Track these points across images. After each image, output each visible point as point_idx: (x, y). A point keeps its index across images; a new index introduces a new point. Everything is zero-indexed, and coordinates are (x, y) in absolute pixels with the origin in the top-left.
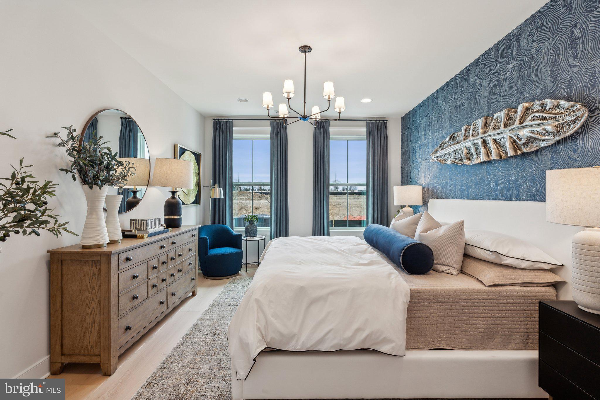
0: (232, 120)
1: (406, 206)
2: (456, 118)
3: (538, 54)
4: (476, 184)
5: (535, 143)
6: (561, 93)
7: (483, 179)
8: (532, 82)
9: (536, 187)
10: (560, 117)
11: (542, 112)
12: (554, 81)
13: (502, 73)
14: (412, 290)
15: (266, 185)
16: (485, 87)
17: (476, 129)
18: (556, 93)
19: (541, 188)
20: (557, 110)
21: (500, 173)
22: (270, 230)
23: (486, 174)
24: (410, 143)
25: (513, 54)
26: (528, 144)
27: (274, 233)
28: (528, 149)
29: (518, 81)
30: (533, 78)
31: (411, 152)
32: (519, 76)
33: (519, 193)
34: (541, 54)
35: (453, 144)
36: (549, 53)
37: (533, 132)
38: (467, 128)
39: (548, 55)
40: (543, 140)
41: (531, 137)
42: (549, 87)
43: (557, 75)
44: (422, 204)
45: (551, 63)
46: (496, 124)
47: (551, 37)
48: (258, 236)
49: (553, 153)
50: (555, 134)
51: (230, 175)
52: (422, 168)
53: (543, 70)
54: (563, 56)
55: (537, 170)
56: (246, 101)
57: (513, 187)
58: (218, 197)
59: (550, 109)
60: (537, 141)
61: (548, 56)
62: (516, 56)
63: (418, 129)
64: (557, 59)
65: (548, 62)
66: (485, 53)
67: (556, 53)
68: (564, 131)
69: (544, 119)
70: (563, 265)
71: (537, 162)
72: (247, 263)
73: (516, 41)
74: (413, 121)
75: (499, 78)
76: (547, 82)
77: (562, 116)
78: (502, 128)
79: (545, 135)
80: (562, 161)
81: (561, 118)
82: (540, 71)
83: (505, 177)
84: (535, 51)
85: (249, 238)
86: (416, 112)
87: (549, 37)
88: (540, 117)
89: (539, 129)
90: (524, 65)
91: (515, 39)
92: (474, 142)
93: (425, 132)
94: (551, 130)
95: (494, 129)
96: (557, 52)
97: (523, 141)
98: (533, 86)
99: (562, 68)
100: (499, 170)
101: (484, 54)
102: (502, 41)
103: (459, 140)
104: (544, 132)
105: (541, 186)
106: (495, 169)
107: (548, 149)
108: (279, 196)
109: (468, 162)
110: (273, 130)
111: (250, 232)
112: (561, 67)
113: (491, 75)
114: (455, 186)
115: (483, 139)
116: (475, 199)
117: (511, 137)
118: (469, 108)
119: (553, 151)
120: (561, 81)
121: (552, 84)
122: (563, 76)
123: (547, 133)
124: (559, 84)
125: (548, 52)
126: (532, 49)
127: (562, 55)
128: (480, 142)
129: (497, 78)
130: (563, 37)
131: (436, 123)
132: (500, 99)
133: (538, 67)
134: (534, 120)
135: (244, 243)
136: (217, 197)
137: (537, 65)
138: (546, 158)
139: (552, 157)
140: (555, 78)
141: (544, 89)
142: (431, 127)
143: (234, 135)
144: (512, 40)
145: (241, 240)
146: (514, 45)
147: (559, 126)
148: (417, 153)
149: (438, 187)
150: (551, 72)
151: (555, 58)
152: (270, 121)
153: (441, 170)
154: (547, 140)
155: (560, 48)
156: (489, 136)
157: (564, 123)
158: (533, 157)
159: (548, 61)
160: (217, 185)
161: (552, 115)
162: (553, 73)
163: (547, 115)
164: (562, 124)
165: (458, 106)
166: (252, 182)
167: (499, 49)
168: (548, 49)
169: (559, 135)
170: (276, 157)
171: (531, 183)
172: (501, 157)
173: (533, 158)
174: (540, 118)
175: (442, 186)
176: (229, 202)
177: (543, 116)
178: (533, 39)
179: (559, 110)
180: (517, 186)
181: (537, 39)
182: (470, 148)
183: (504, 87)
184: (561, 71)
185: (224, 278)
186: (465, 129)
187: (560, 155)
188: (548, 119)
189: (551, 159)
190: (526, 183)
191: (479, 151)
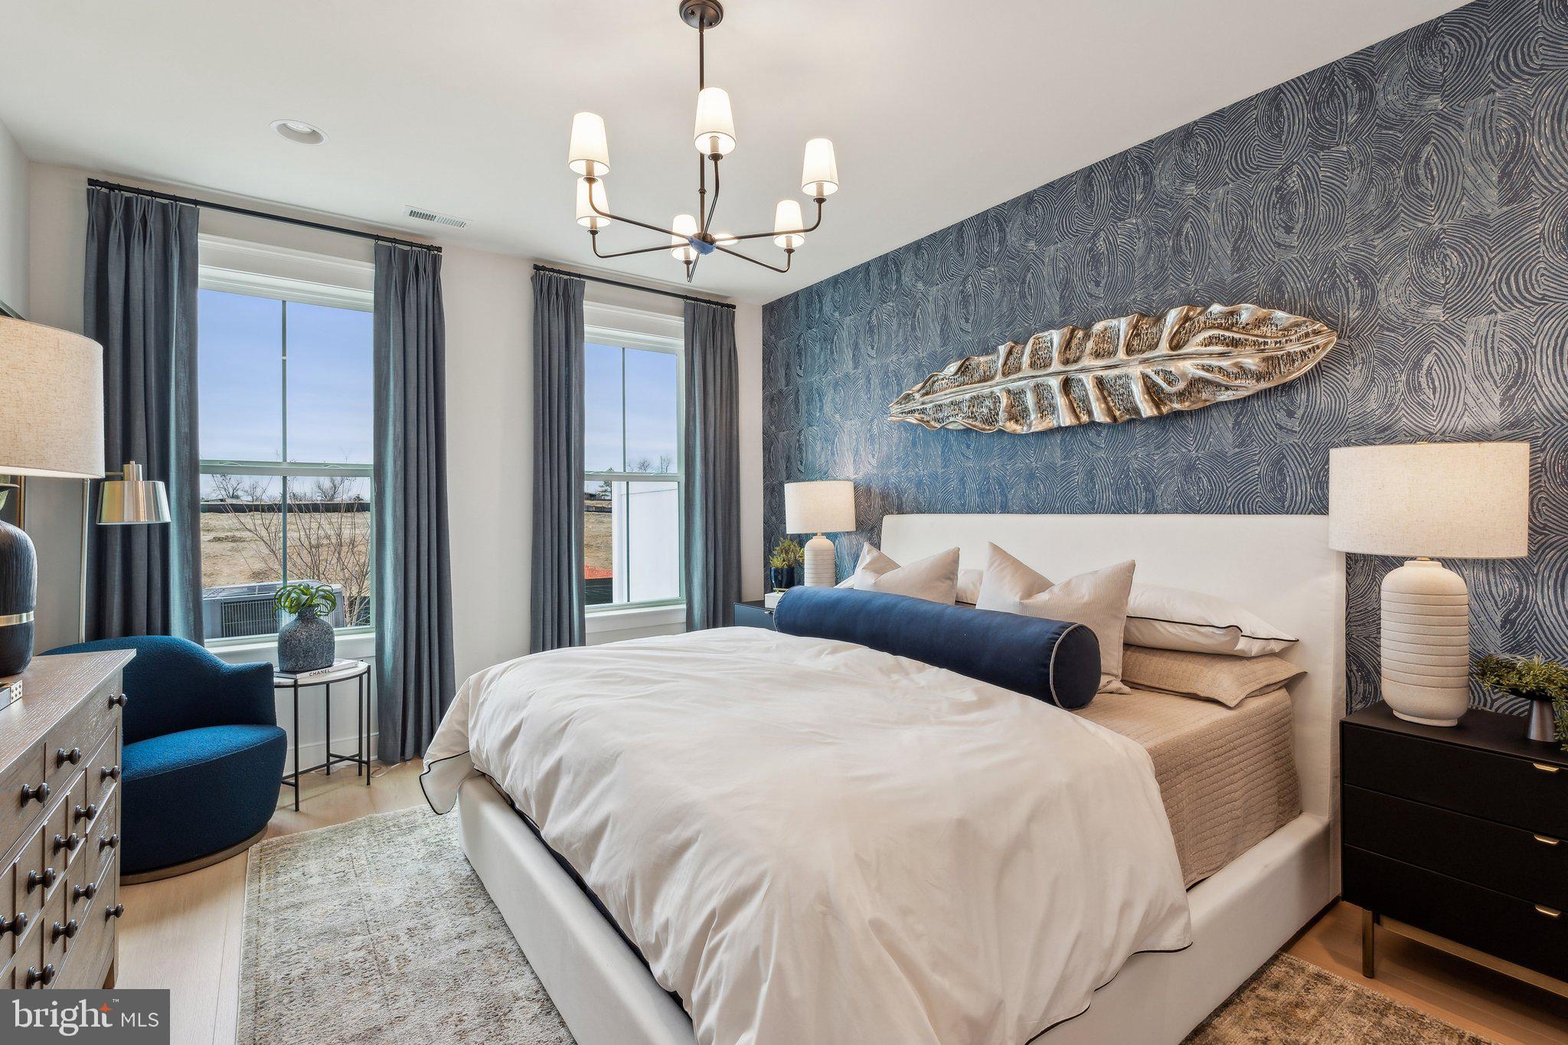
0: (196, 202)
1: (816, 534)
2: (962, 322)
3: (1199, 209)
4: (1031, 477)
5: (1204, 393)
6: (1258, 296)
7: (1051, 467)
8: (1184, 266)
9: (1198, 484)
10: (1276, 343)
11: (1227, 329)
12: (1239, 269)
13: (1102, 234)
14: (1150, 752)
15: (357, 472)
16: (1054, 260)
17: (1040, 353)
18: (1246, 296)
19: (1211, 486)
20: (1261, 328)
21: (1102, 454)
22: (373, 635)
23: (1059, 455)
24: (801, 373)
25: (1132, 200)
26: (1190, 393)
27: (395, 645)
28: (1187, 404)
29: (1148, 258)
30: (1188, 257)
31: (803, 397)
32: (1149, 249)
33: (1154, 497)
34: (1209, 211)
35: (963, 384)
36: (1226, 212)
37: (1208, 369)
38: (1012, 348)
39: (1225, 216)
40: (1227, 388)
41: (1201, 380)
42: (1229, 280)
43: (1247, 259)
44: (852, 527)
45: (1233, 231)
46: (1101, 346)
47: (1230, 179)
48: (335, 664)
49: (1238, 416)
50: (1259, 377)
51: (185, 430)
52: (846, 438)
53: (1213, 243)
54: (1261, 223)
55: (1200, 449)
56: (314, 136)
57: (1137, 484)
58: (143, 520)
59: (1247, 324)
60: (1211, 388)
61: (1225, 218)
62: (1141, 204)
63: (827, 339)
64: (1247, 226)
65: (1224, 229)
66: (1052, 183)
67: (1244, 215)
68: (1280, 372)
69: (1235, 343)
70: (1298, 640)
71: (1200, 432)
72: (296, 775)
73: (1140, 173)
74: (809, 316)
75: (1094, 244)
76: (1226, 270)
77: (1280, 341)
78: (1121, 354)
79: (1236, 377)
80: (1261, 433)
81: (1278, 345)
82: (1204, 243)
83: (1115, 462)
84: (1191, 202)
85: (303, 678)
86: (820, 296)
87: (1227, 180)
88: (1225, 339)
89: (1225, 363)
90: (1163, 226)
91: (1138, 168)
92: (1039, 380)
93: (856, 346)
94: (1253, 368)
95: (1097, 355)
96: (1245, 211)
97: (1181, 386)
98: (1189, 274)
99: (1259, 247)
100: (1098, 448)
101: (1050, 186)
102: (1102, 165)
103: (985, 373)
104: (1235, 370)
105: (1210, 482)
106: (1086, 444)
107: (1228, 408)
108: (413, 511)
109: (1011, 426)
110: (388, 277)
111: (306, 652)
112: (1258, 245)
113: (1072, 235)
114: (962, 482)
115: (1065, 376)
116: (1029, 513)
117: (1145, 377)
118: (1005, 304)
119: (1238, 411)
120: (1256, 271)
121: (1236, 275)
122: (1262, 263)
123: (1243, 372)
124: (1252, 277)
125: (1224, 210)
126: (1184, 197)
127: (1258, 220)
128: (1055, 383)
129: (1089, 245)
130: (1261, 186)
131: (895, 327)
132: (1099, 292)
133: (1200, 235)
134: (1210, 344)
135: (282, 700)
136: (138, 517)
137: (1199, 233)
138: (1221, 425)
139: (1237, 424)
140: (1242, 265)
141: (1215, 285)
142: (876, 337)
143: (203, 270)
144: (1129, 168)
145: (271, 687)
146: (1134, 180)
147: (1270, 362)
148: (828, 399)
149: (905, 485)
150: (1233, 251)
151: (1243, 224)
152: (372, 242)
153: (914, 444)
154: (1237, 388)
155: (1255, 207)
156: (1082, 370)
157: (1282, 356)
158: (1190, 422)
159: (1226, 228)
160: (135, 469)
161: (1255, 339)
162: (1237, 253)
163: (1242, 336)
164: (1278, 358)
165: (970, 295)
166: (281, 460)
167: (1095, 183)
168: (1224, 203)
169: (1269, 378)
170: (401, 373)
171: (1185, 475)
172: (1115, 419)
173: (1190, 424)
174: (1227, 340)
175: (919, 484)
176: (179, 539)
177: (1233, 338)
178: (1187, 175)
179: (1265, 329)
180: (1149, 483)
181: (1196, 177)
182: (1022, 396)
183: (1109, 267)
184: (1256, 252)
185: (219, 856)
186: (1007, 350)
187: (1256, 421)
188: (1246, 344)
189: (1234, 428)
190: (1171, 475)
191: (1046, 402)
